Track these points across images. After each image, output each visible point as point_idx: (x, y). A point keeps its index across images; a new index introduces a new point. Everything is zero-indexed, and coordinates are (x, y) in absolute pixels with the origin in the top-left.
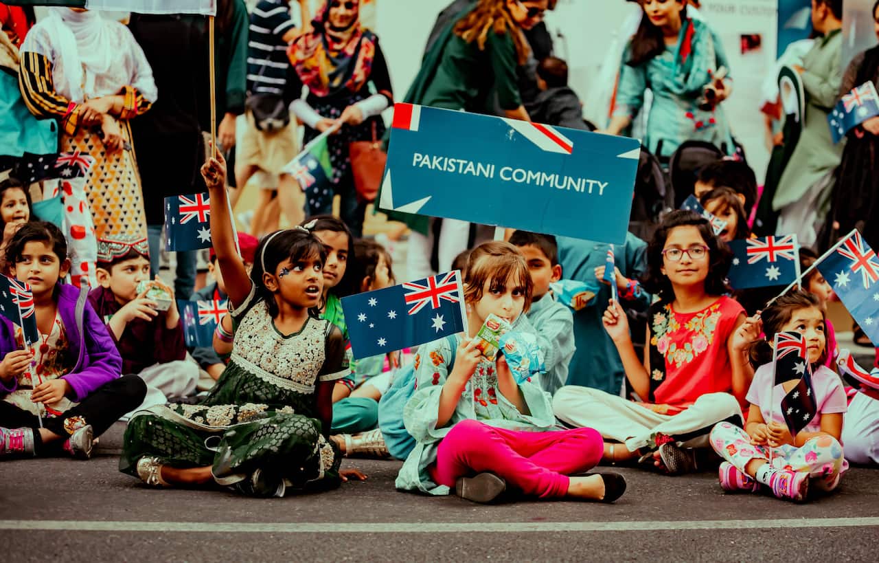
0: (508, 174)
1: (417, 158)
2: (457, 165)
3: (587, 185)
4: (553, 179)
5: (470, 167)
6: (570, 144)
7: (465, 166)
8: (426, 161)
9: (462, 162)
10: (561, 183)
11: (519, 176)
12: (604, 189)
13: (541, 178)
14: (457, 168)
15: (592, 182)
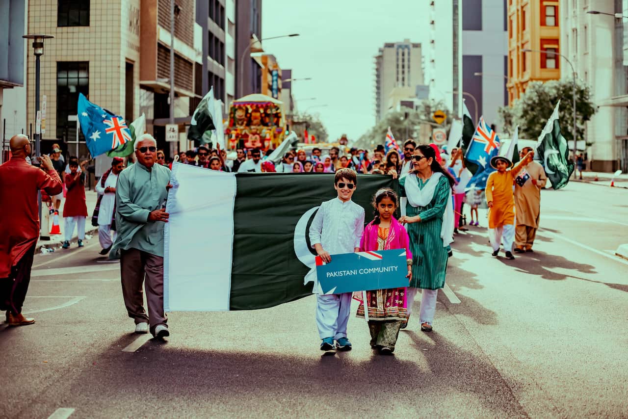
0: (362, 272)
1: (328, 274)
2: (343, 273)
3: (391, 268)
4: (378, 269)
5: (348, 273)
6: (381, 256)
7: (346, 273)
8: (331, 274)
9: (344, 272)
10: (381, 270)
11: (366, 271)
12: (397, 269)
13: (374, 270)
14: (344, 274)
15: (392, 267)
